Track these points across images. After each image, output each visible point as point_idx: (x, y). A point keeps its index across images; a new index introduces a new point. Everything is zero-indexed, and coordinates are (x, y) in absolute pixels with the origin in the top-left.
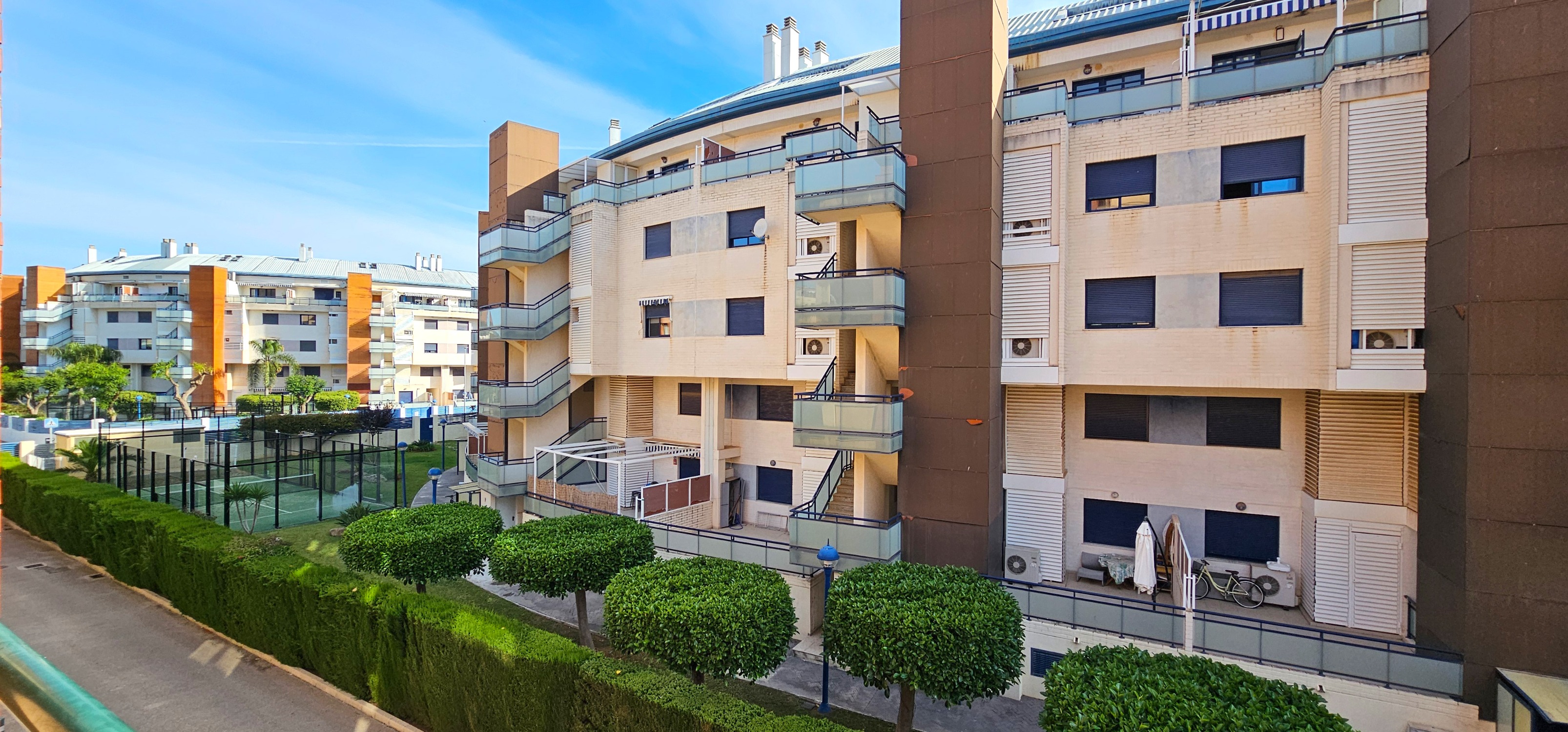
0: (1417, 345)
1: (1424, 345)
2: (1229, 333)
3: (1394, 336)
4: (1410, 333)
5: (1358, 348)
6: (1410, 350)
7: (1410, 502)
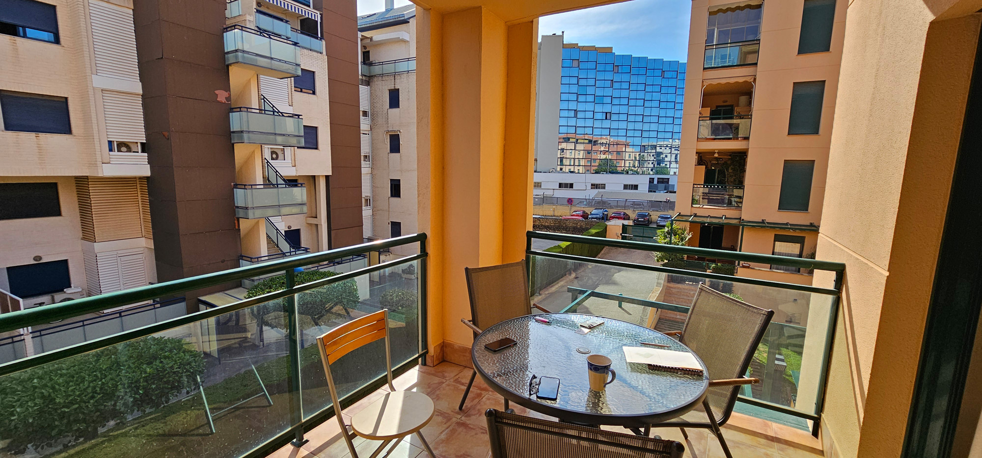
0: (143, 151)
1: (146, 151)
2: (15, 137)
3: (131, 145)
4: (139, 144)
5: (112, 151)
6: (140, 154)
7: (146, 235)
